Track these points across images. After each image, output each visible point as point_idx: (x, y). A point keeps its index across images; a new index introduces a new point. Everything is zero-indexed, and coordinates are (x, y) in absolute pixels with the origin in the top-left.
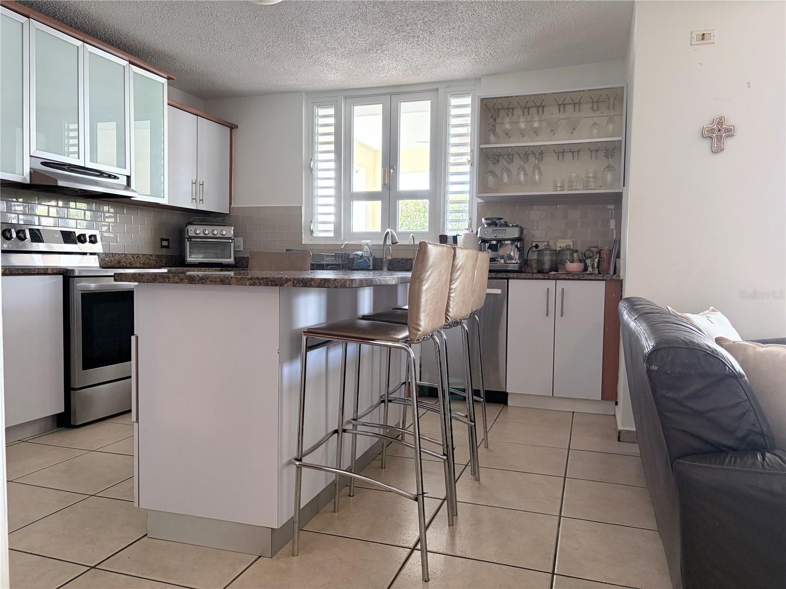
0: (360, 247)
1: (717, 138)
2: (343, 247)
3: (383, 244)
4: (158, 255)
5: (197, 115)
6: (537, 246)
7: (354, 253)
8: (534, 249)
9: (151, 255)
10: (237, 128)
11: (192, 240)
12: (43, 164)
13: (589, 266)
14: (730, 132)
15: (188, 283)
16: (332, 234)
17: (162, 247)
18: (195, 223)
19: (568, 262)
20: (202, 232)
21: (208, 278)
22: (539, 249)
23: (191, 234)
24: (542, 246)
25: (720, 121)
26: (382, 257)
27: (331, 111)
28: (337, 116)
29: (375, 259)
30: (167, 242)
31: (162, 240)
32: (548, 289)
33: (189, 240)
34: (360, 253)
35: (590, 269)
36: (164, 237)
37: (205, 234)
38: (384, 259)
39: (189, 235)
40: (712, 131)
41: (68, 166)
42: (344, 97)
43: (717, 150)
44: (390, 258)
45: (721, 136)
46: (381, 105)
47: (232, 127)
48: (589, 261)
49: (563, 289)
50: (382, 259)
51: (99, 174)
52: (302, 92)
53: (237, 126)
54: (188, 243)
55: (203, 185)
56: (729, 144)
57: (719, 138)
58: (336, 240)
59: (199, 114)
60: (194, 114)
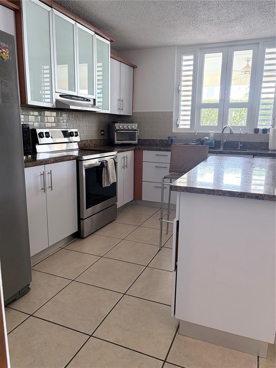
0: (208, 135)
2: (196, 134)
3: (221, 133)
4: (100, 139)
5: (120, 62)
7: (204, 138)
9: (97, 140)
10: (137, 68)
11: (118, 131)
12: (60, 96)
15: (229, 196)
16: (189, 127)
17: (102, 135)
18: (118, 122)
20: (122, 127)
21: (245, 194)
23: (117, 128)
26: (220, 140)
27: (192, 57)
28: (195, 60)
29: (215, 142)
30: (103, 132)
31: (102, 131)
33: (117, 131)
34: (207, 138)
36: (102, 129)
37: (124, 128)
38: (222, 142)
39: (116, 129)
41: (70, 96)
42: (200, 48)
44: (225, 141)
46: (222, 53)
47: (134, 67)
50: (220, 141)
51: (83, 99)
52: (175, 46)
53: (137, 67)
54: (116, 133)
55: (123, 101)
58: (192, 130)
59: (121, 61)
60: (119, 61)
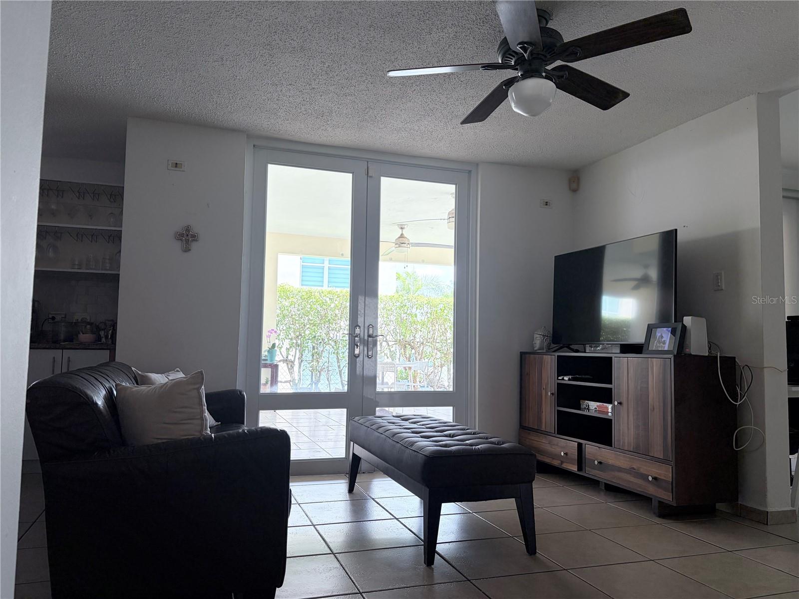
1: (186, 241)
6: (53, 318)
8: (50, 321)
13: (103, 337)
14: (195, 238)
19: (81, 333)
22: (56, 320)
24: (58, 318)
25: (188, 229)
32: (54, 358)
35: (104, 340)
40: (182, 235)
43: (187, 250)
45: (189, 240)
48: (103, 333)
49: (69, 358)
56: (194, 246)
57: (187, 241)
